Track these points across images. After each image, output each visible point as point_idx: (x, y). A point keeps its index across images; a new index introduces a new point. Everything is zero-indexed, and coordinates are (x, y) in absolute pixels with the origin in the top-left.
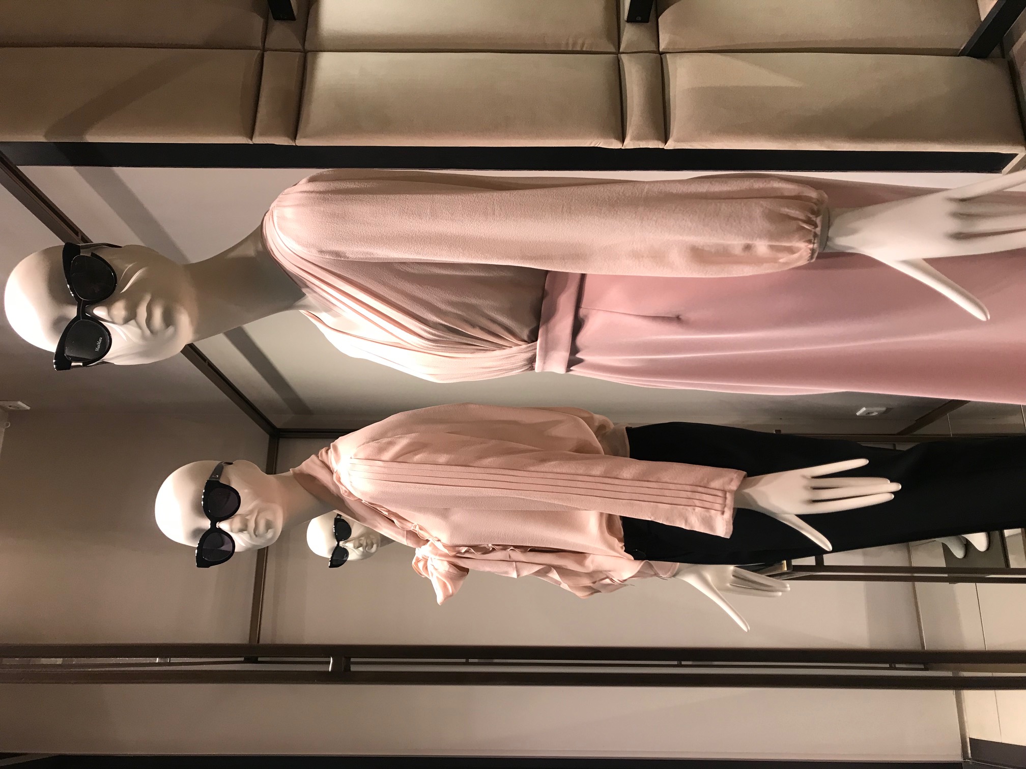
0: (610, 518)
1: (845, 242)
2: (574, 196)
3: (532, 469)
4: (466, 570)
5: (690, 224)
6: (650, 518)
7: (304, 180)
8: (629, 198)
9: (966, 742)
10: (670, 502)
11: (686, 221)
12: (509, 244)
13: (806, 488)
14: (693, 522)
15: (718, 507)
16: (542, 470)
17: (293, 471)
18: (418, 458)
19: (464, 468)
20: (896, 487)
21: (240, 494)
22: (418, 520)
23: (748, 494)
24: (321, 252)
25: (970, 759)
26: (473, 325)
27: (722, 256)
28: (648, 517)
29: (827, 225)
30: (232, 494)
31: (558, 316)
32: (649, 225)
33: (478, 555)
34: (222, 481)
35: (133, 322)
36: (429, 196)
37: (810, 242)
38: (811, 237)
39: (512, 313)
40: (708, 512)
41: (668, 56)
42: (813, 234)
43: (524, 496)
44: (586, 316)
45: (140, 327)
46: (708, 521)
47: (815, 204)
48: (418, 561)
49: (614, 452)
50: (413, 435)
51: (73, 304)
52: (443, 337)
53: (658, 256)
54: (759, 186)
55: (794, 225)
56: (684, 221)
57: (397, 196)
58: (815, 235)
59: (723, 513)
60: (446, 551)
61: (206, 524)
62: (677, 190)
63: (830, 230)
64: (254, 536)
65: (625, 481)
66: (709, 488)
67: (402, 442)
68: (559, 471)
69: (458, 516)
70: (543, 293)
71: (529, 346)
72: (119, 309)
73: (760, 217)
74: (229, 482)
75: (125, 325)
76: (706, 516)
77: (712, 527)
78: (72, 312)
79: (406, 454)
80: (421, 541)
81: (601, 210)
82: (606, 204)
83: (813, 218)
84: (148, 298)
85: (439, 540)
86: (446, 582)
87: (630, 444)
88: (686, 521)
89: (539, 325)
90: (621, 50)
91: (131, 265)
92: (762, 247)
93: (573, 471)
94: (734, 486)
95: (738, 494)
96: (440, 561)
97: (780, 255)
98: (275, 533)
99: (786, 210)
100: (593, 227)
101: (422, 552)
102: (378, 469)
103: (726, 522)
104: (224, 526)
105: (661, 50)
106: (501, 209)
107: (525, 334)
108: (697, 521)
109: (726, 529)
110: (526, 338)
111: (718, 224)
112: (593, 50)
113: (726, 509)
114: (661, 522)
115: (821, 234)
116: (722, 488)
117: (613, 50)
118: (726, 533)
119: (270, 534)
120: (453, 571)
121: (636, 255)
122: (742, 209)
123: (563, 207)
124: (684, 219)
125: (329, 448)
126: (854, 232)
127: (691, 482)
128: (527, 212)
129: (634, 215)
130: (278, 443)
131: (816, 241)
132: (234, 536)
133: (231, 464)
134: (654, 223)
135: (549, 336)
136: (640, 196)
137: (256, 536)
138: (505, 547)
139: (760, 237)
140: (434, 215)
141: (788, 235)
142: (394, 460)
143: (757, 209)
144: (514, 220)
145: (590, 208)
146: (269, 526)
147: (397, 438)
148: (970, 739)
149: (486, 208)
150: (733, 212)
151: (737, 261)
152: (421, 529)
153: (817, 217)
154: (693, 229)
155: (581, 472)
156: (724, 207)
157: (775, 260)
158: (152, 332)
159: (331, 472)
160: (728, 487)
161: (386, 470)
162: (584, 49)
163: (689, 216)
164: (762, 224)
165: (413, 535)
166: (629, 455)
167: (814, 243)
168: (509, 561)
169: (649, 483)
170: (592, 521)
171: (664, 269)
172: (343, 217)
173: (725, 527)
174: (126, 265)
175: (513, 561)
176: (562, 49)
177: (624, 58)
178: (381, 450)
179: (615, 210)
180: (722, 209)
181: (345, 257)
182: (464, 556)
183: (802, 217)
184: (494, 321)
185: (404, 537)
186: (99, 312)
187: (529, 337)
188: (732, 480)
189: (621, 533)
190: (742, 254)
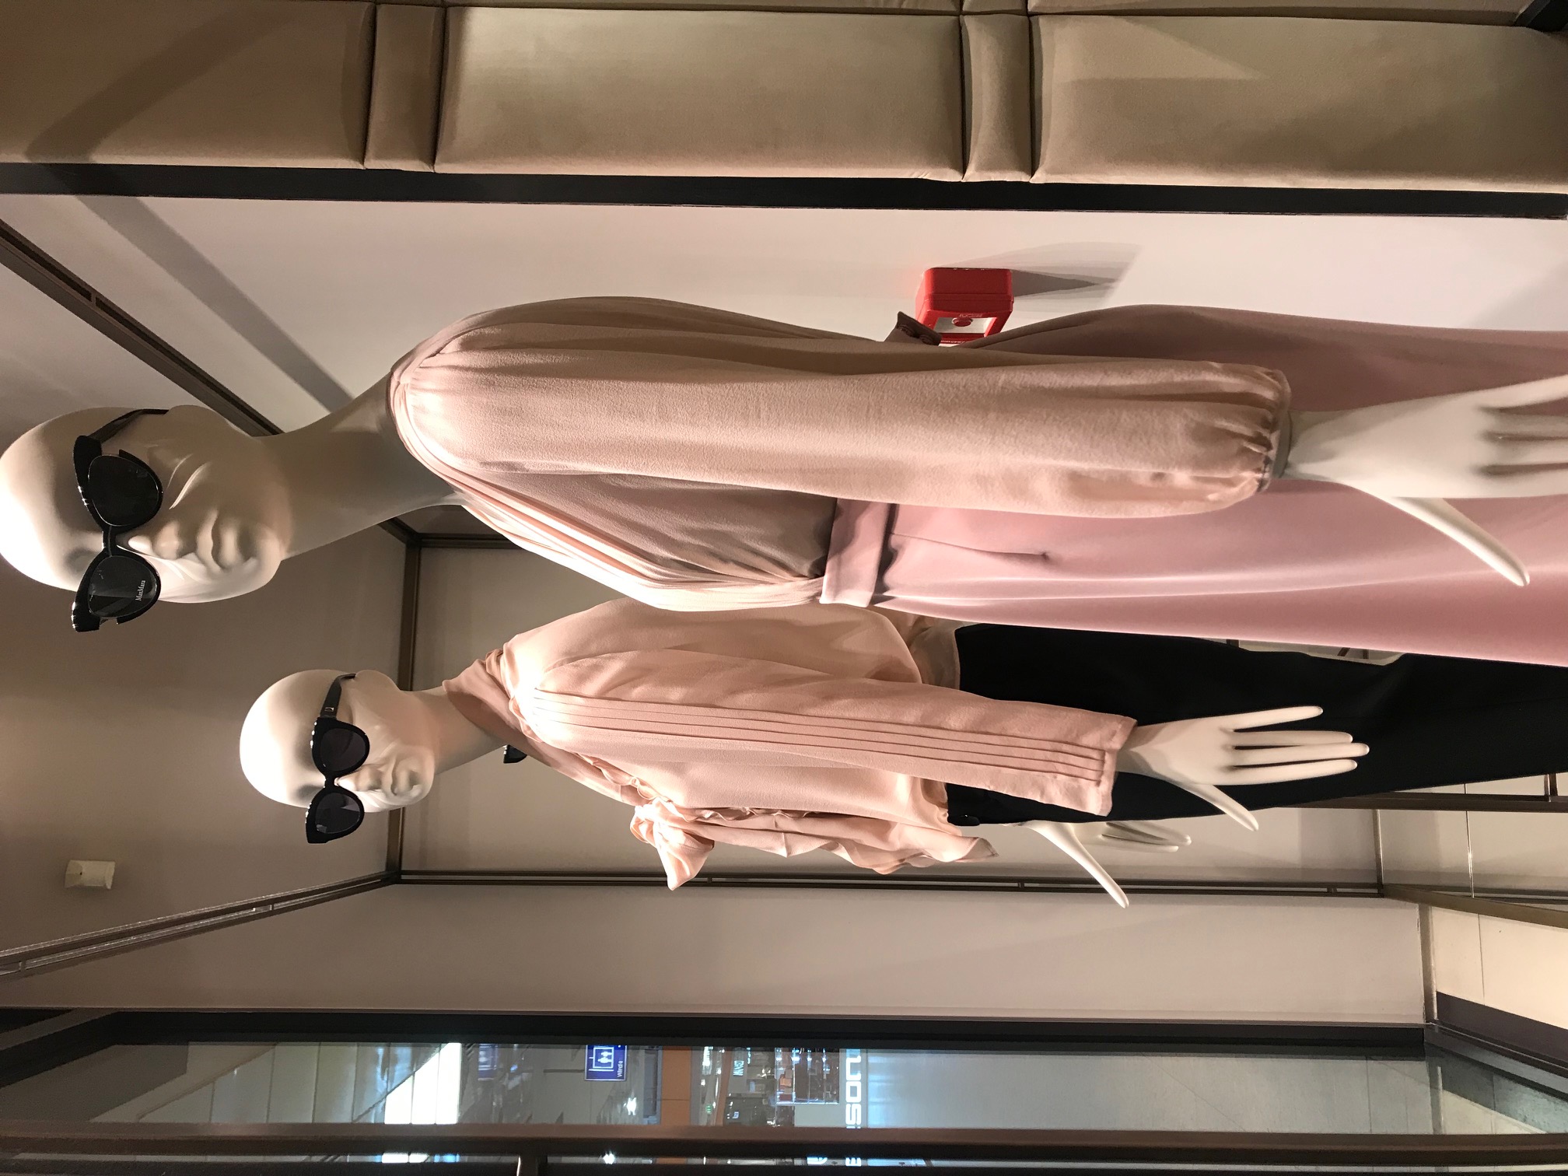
0: (928, 786)
1: (1312, 469)
2: (886, 390)
3: (812, 711)
4: (712, 842)
5: (1070, 444)
6: (989, 787)
7: (454, 345)
8: (974, 396)
9: (1432, 995)
10: (1019, 766)
11: (1063, 438)
12: (783, 460)
13: (1225, 747)
14: (1053, 794)
15: (1092, 775)
16: (827, 714)
17: (447, 686)
18: (637, 692)
19: (708, 709)
20: (1362, 750)
21: (367, 734)
22: (639, 774)
23: (1137, 754)
24: (485, 464)
25: (1435, 1022)
26: (725, 560)
27: (1120, 488)
28: (986, 786)
29: (1288, 443)
30: (355, 735)
31: (858, 543)
32: (1004, 443)
33: (728, 821)
34: (342, 717)
35: (192, 555)
36: (657, 386)
37: (1258, 470)
38: (1261, 465)
39: (784, 543)
40: (1076, 780)
41: (1042, 20)
42: (1263, 459)
43: (799, 752)
44: (901, 547)
45: (202, 561)
46: (1076, 794)
47: (1270, 409)
48: (639, 822)
49: (937, 678)
50: (630, 654)
51: (96, 531)
52: (677, 577)
53: (1017, 485)
54: (1183, 379)
55: (1234, 446)
56: (1060, 439)
57: (605, 383)
58: (1267, 461)
59: (1098, 783)
60: (680, 815)
61: (320, 780)
62: (1051, 383)
63: (1291, 452)
64: (393, 795)
65: (952, 732)
66: (1078, 745)
67: (614, 667)
68: (852, 715)
69: (699, 772)
70: (834, 512)
71: (812, 583)
72: (170, 536)
73: (1182, 434)
74: (351, 718)
75: (181, 560)
76: (1073, 788)
77: (1081, 802)
78: (97, 543)
79: (620, 685)
80: (643, 799)
81: (929, 416)
82: (937, 405)
83: (1265, 433)
84: (213, 516)
85: (670, 801)
86: (681, 860)
87: (960, 661)
88: (1043, 793)
89: (827, 556)
90: (965, 8)
91: (182, 462)
92: (1182, 478)
93: (872, 717)
94: (1116, 744)
95: (1121, 755)
96: (672, 829)
97: (1209, 487)
98: (423, 791)
99: (1222, 424)
100: (916, 441)
101: (641, 812)
102: (576, 708)
103: (1103, 796)
104: (345, 783)
105: (1030, 8)
106: (770, 409)
107: (805, 568)
108: (1058, 793)
109: (1102, 806)
110: (805, 572)
111: (1114, 444)
112: (919, 8)
113: (1103, 779)
114: (1004, 793)
115: (1276, 459)
116: (1098, 746)
117: (952, 8)
118: (1102, 810)
119: (416, 791)
120: (692, 844)
121: (982, 481)
122: (1153, 420)
123: (868, 410)
124: (1059, 436)
125: (501, 653)
126: (1329, 456)
127: (1051, 737)
128: (812, 415)
129: (981, 427)
130: (420, 554)
131: (1267, 469)
132: (361, 795)
133: (352, 677)
134: (1012, 439)
135: (843, 571)
136: (992, 391)
137: (395, 794)
138: (769, 812)
139: (1180, 464)
140: (664, 416)
141: (1225, 462)
142: (601, 696)
143: (1178, 421)
144: (791, 428)
145: (912, 412)
146: (413, 780)
147: (606, 658)
148: (1438, 994)
149: (747, 407)
150: (1138, 425)
151: (1141, 495)
152: (643, 783)
153: (1271, 432)
154: (1074, 450)
155: (885, 717)
156: (1127, 418)
157: (1200, 497)
158: (222, 567)
159: (506, 695)
160: (1107, 745)
161: (589, 712)
162: (904, 6)
163: (1070, 430)
164: (1182, 444)
165: (632, 790)
166: (958, 683)
167: (1264, 472)
168: (775, 831)
169: (988, 736)
170: (899, 788)
171: (1025, 505)
172: (516, 414)
173: (1101, 803)
174: (177, 460)
175: (781, 832)
176: (868, 6)
177: (970, 23)
178: (582, 678)
179: (951, 416)
180: (1122, 421)
181: (524, 469)
182: (708, 821)
183: (1247, 432)
184: (757, 553)
185: (617, 791)
186: (138, 544)
187: (810, 572)
188: (1113, 734)
189: (943, 798)
190: (1150, 484)
